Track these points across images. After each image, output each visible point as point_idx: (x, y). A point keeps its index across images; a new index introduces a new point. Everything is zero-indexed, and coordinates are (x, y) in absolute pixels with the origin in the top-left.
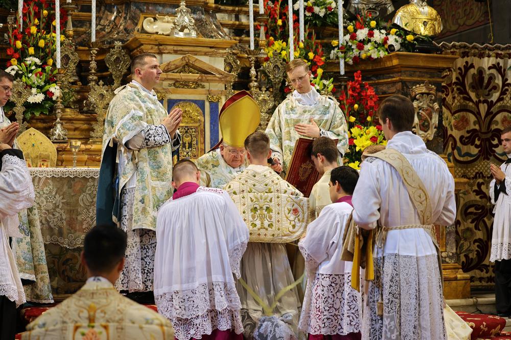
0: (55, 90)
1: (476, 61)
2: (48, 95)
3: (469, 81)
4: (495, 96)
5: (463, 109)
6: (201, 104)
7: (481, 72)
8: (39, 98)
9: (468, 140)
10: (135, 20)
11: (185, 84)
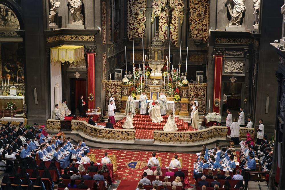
0: (141, 91)
1: (196, 85)
2: (140, 91)
3: (195, 88)
4: (198, 90)
5: (194, 91)
6: (156, 93)
7: (197, 87)
8: (139, 91)
9: (195, 95)
10: (152, 81)
11: (155, 91)
